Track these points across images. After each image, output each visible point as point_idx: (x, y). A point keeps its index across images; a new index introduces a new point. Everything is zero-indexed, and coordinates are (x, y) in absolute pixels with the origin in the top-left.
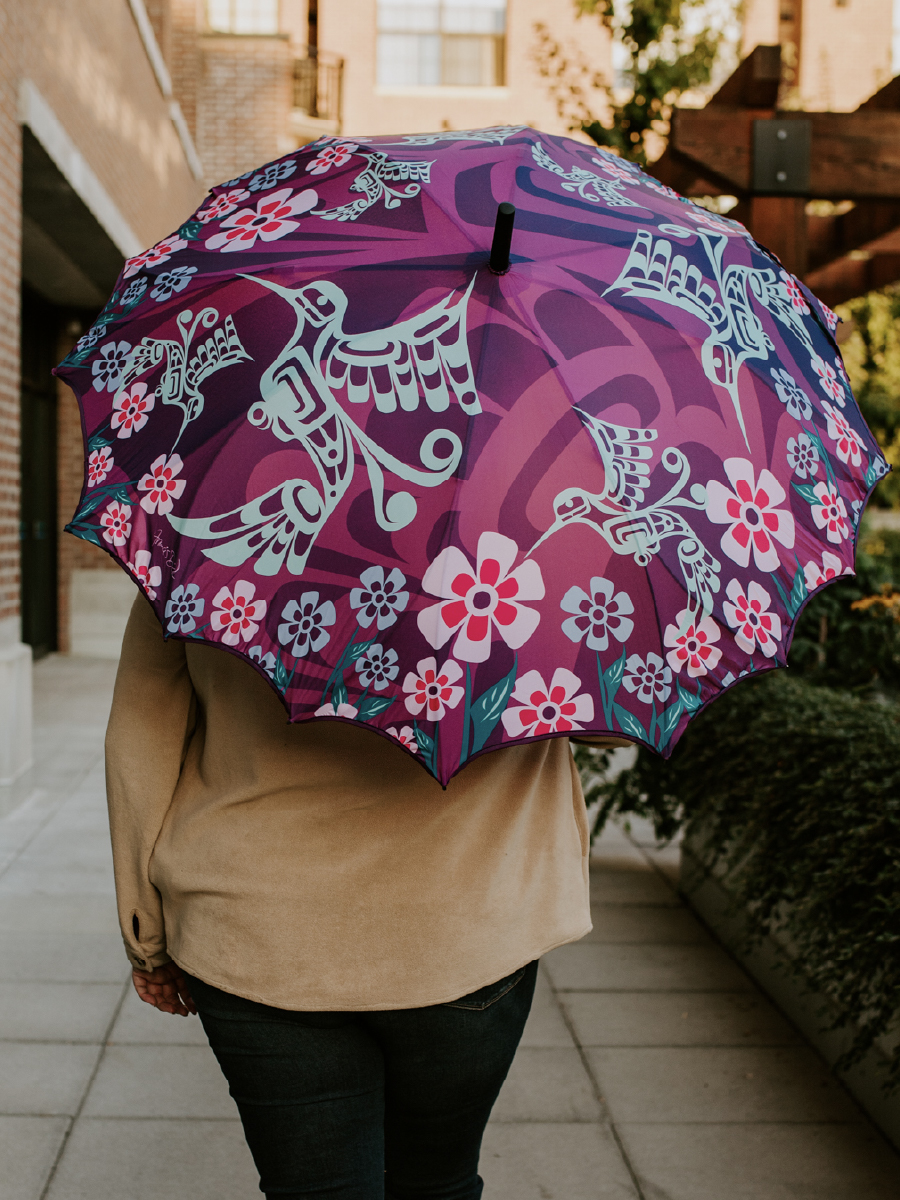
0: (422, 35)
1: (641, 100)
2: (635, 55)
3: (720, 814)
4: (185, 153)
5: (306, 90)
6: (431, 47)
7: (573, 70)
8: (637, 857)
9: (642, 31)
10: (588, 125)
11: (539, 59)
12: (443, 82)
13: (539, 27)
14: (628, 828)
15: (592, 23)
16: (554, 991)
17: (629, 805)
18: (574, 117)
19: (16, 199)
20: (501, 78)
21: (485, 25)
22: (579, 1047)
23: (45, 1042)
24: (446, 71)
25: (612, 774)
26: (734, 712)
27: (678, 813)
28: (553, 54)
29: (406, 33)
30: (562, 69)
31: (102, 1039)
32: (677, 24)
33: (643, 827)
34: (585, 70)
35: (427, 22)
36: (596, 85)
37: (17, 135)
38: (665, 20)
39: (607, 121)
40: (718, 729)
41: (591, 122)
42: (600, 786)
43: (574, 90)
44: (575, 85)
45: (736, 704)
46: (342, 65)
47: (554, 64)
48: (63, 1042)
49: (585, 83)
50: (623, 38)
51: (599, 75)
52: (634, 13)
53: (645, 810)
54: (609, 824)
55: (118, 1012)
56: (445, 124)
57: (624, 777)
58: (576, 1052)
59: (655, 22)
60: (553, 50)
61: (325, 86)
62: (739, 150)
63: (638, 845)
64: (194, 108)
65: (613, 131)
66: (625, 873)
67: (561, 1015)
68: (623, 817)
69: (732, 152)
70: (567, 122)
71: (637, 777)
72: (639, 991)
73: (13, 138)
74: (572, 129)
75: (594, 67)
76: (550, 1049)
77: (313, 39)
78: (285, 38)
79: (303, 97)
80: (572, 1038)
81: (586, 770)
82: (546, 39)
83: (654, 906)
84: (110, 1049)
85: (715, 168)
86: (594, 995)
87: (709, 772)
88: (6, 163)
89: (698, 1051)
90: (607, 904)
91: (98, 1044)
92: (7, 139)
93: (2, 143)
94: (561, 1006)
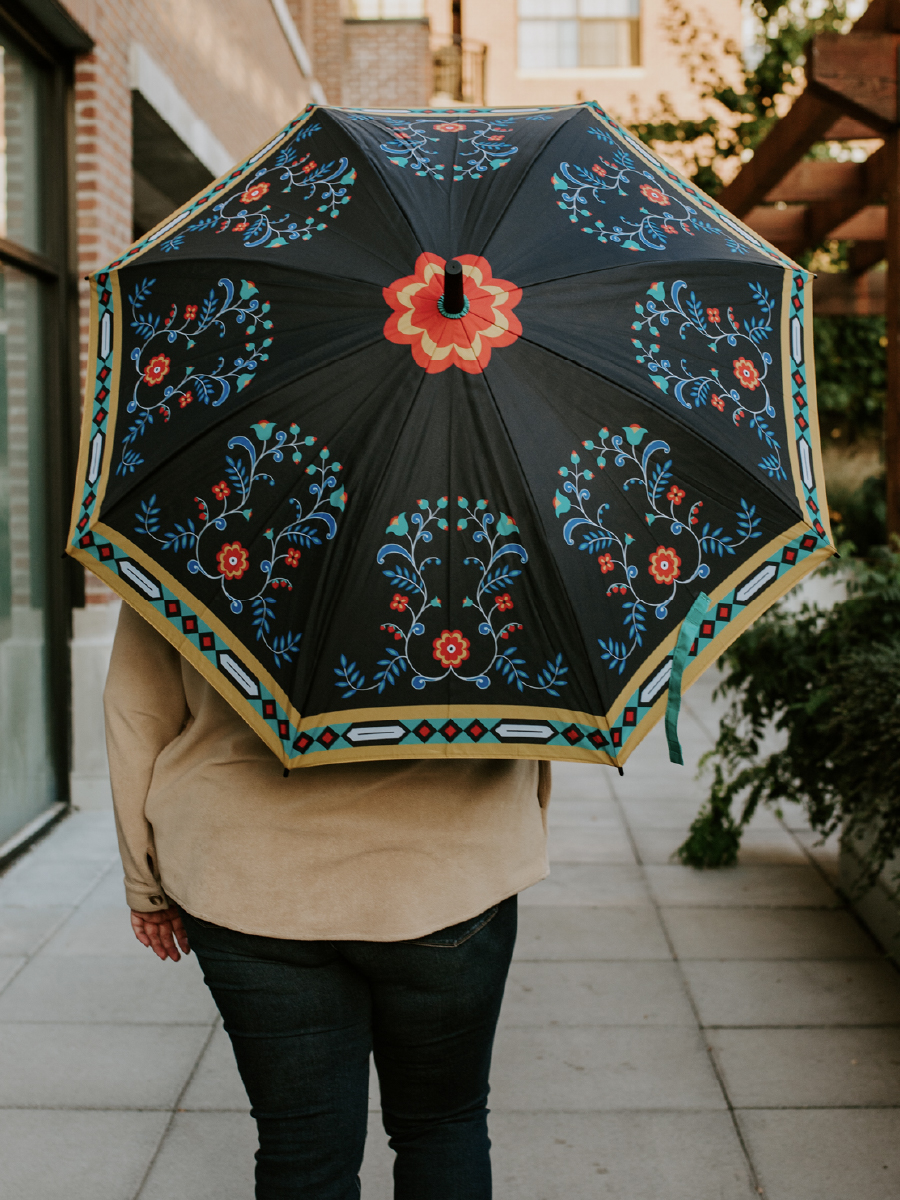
0: (561, 20)
1: (772, 62)
2: (765, 20)
3: (886, 816)
5: (451, 76)
6: (570, 32)
7: (704, 37)
8: (790, 846)
10: (720, 91)
11: (669, 28)
12: (582, 62)
14: (779, 814)
16: (701, 1028)
17: (780, 790)
18: (706, 84)
19: (128, 166)
20: (636, 59)
21: (620, 9)
22: (731, 1108)
23: (107, 1109)
24: (585, 55)
25: (761, 759)
28: (683, 23)
29: (547, 19)
30: (693, 37)
31: (172, 1105)
33: (796, 812)
34: (716, 36)
35: (566, 10)
36: (728, 52)
37: (128, 101)
39: (740, 89)
40: (882, 719)
41: (724, 87)
42: (749, 770)
43: (704, 57)
44: (707, 52)
46: (485, 51)
47: (686, 32)
48: (128, 1109)
49: (716, 49)
50: (752, 5)
51: (729, 42)
53: (798, 796)
54: (761, 809)
55: (197, 1065)
56: (579, 96)
57: (774, 761)
58: (729, 1115)
60: (684, 19)
61: (469, 71)
62: (883, 80)
63: (791, 831)
65: (745, 96)
66: (777, 866)
67: (709, 1063)
68: (774, 805)
69: (876, 83)
70: (699, 89)
71: (788, 760)
72: (799, 1027)
73: (121, 102)
74: (704, 96)
75: (724, 34)
76: (697, 1112)
77: (457, 28)
78: (425, 23)
79: (449, 83)
80: (722, 1095)
81: (732, 755)
82: (676, 8)
83: (811, 908)
84: (181, 1118)
85: (859, 100)
86: (747, 1033)
87: (872, 769)
88: (112, 126)
89: (873, 1112)
90: (758, 907)
91: (167, 1111)
92: (114, 104)
93: (107, 105)
94: (710, 1050)
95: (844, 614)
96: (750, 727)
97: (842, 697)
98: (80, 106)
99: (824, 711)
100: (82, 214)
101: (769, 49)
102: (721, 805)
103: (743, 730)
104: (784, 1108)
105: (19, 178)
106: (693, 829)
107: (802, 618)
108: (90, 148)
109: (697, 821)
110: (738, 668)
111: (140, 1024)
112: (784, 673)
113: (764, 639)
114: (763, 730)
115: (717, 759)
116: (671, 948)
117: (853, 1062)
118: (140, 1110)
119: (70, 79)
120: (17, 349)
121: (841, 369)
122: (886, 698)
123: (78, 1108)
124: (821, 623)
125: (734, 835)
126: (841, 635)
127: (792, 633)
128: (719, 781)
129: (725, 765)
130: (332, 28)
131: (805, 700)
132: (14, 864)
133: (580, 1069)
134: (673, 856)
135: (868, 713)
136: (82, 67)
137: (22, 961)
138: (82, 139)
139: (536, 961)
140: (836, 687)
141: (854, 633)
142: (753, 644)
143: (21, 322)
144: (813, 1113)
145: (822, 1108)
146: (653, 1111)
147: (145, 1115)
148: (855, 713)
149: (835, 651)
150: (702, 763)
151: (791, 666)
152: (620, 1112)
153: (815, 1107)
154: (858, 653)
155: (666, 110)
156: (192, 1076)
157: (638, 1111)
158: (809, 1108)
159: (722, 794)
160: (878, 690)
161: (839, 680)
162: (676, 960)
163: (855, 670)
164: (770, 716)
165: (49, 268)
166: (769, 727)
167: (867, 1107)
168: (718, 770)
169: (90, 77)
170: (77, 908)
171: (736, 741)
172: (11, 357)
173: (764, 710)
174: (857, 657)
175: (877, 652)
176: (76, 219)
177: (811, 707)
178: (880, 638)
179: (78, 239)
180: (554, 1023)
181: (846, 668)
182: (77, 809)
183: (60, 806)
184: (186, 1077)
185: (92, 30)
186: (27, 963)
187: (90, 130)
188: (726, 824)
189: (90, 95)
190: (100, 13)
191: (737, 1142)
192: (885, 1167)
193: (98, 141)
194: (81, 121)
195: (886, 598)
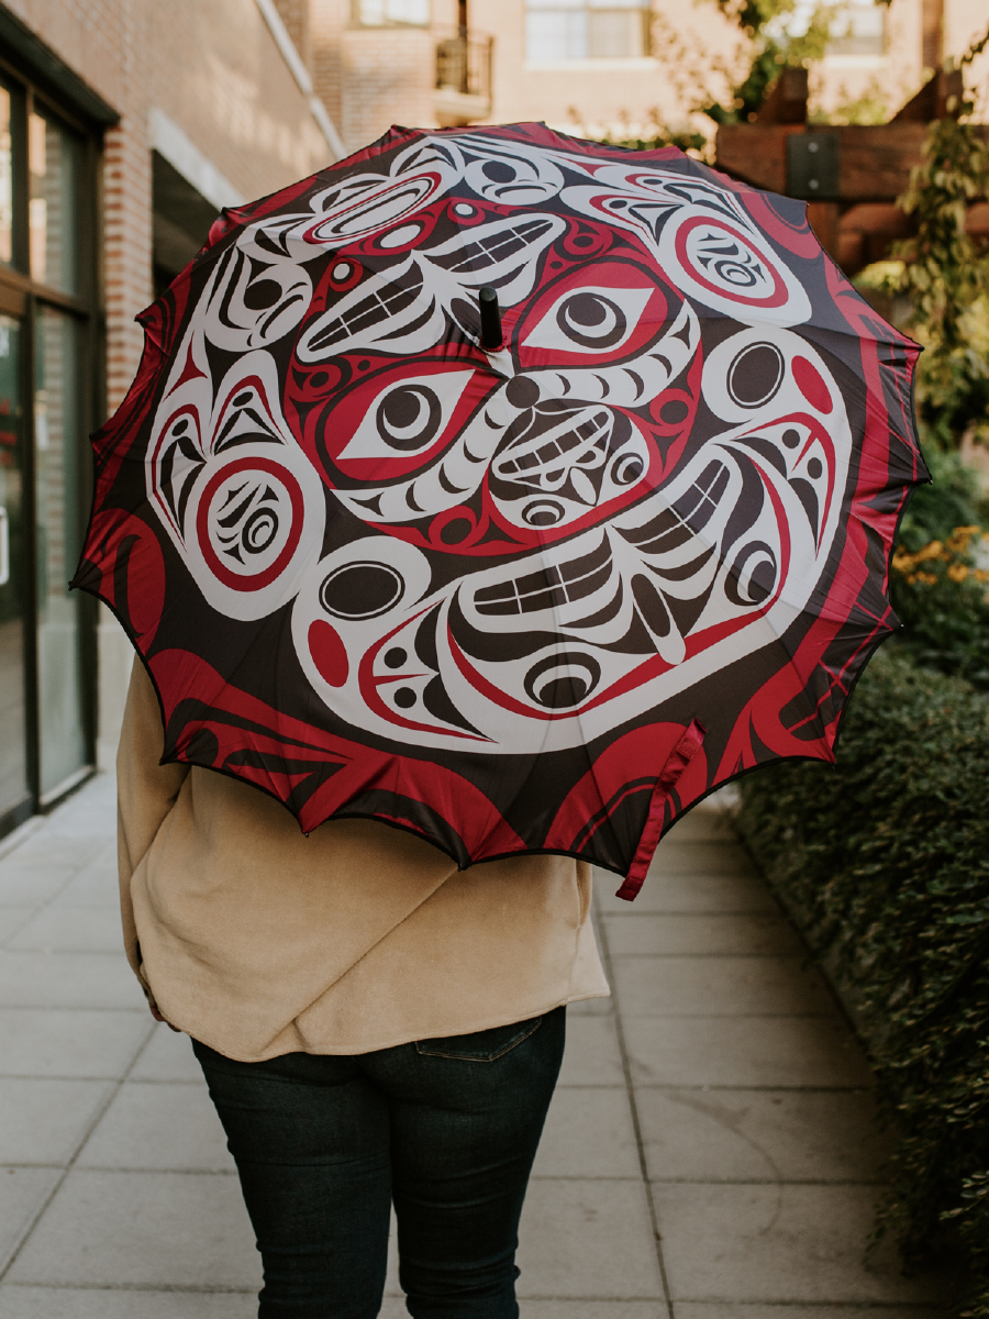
0: (570, 10)
4: (328, 144)
5: (456, 68)
6: (579, 21)
7: (692, 55)
10: (709, 108)
12: (591, 55)
18: (694, 100)
20: (649, 49)
24: (594, 45)
28: (671, 42)
29: (554, 10)
30: (681, 55)
34: (703, 54)
36: (715, 69)
37: (147, 159)
41: (712, 104)
43: (693, 74)
44: (694, 69)
46: (491, 43)
47: (673, 50)
49: (704, 65)
51: (717, 58)
60: (672, 37)
61: (476, 63)
64: (339, 97)
70: (687, 105)
73: (142, 162)
74: (692, 111)
75: (712, 51)
77: (463, 19)
79: (454, 75)
88: (134, 185)
92: (137, 163)
93: (132, 167)
98: (109, 169)
100: (110, 262)
108: (117, 207)
119: (101, 146)
136: (111, 137)
138: (111, 199)
169: (117, 145)
176: (105, 266)
182: (101, 772)
183: (86, 769)
185: (119, 105)
187: (118, 191)
189: (117, 160)
190: (126, 90)
194: (109, 183)
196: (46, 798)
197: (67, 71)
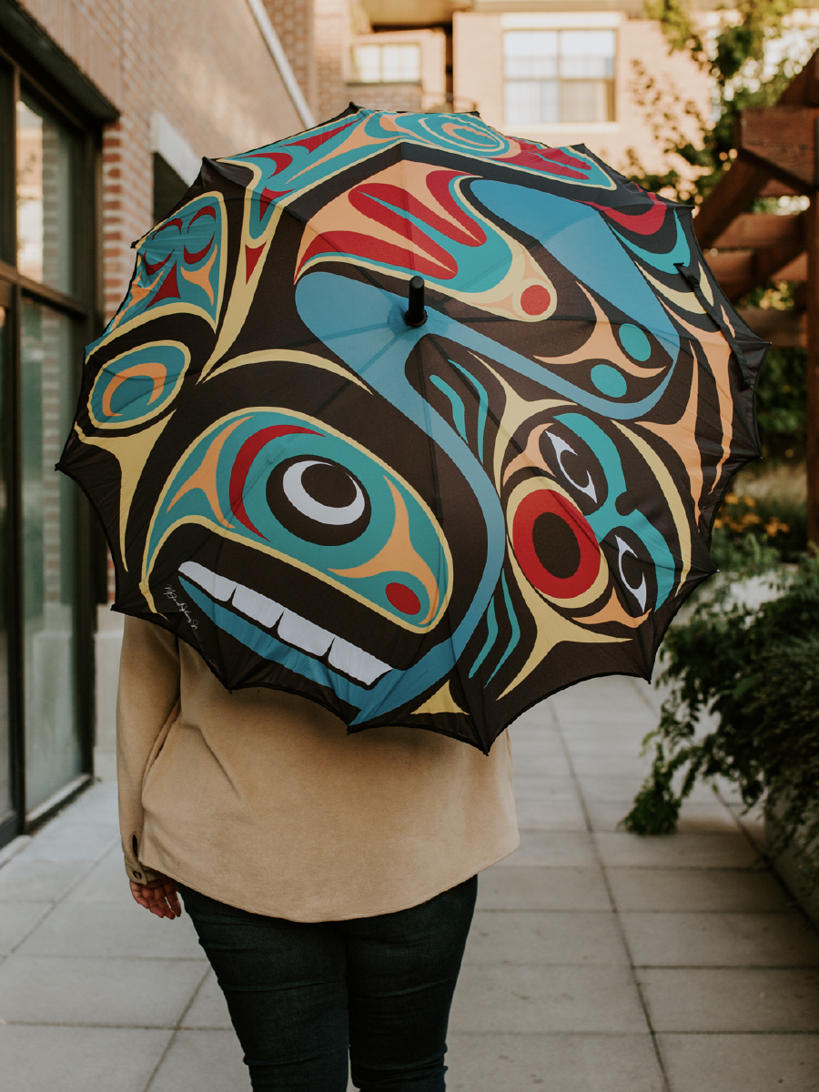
0: (543, 81)
1: (728, 121)
2: (722, 83)
3: (797, 786)
6: (551, 91)
7: (667, 99)
8: (726, 817)
9: (727, 64)
10: (682, 147)
11: (636, 91)
12: (561, 119)
13: (636, 63)
14: (715, 788)
15: (683, 58)
16: (633, 967)
17: (715, 767)
18: (669, 141)
19: (149, 219)
20: (612, 115)
21: (598, 70)
22: (653, 1033)
23: (119, 1027)
24: (564, 112)
25: (698, 739)
26: (809, 685)
27: (761, 777)
28: (648, 87)
29: (530, 80)
30: (657, 99)
31: (175, 1024)
32: (758, 56)
33: (730, 787)
34: (677, 99)
35: (547, 70)
36: (688, 112)
37: (149, 162)
38: (747, 51)
39: (699, 146)
40: (793, 702)
41: (684, 144)
42: (687, 749)
43: (666, 116)
44: (669, 112)
45: (810, 678)
46: (475, 108)
47: (651, 95)
48: (136, 1027)
49: (678, 110)
50: (711, 71)
51: (690, 103)
52: (719, 48)
53: (731, 772)
54: (699, 784)
55: (197, 992)
57: (710, 741)
58: (650, 1037)
59: (738, 55)
60: (649, 83)
62: (803, 147)
63: (727, 805)
65: (704, 151)
66: (712, 834)
67: (637, 995)
68: (711, 779)
69: (797, 150)
70: (662, 145)
71: (721, 740)
72: (718, 968)
73: (143, 164)
74: (667, 151)
75: (686, 96)
76: (623, 1035)
77: (450, 88)
78: (419, 84)
80: (646, 1022)
81: (672, 735)
82: (642, 73)
83: (738, 870)
84: (181, 1035)
85: (781, 164)
86: (673, 972)
87: (785, 745)
88: (135, 186)
89: (775, 1037)
90: (692, 869)
91: (170, 1029)
92: (137, 165)
93: (132, 167)
94: (638, 985)
95: (770, 614)
96: (687, 711)
97: (763, 684)
98: (107, 167)
99: (748, 697)
100: (108, 261)
101: (726, 111)
102: (662, 779)
103: (682, 714)
104: (698, 1033)
105: (54, 229)
106: (638, 800)
107: (732, 616)
108: (115, 205)
109: (641, 794)
110: (677, 660)
111: (148, 959)
112: (715, 663)
113: (700, 633)
114: (698, 715)
115: (658, 739)
116: (612, 901)
117: (762, 995)
118: (147, 1028)
119: (99, 144)
120: (51, 377)
121: (790, 396)
122: (798, 684)
123: (95, 1026)
124: (749, 621)
125: (674, 807)
126: (765, 631)
127: (723, 628)
128: (661, 758)
129: (666, 744)
130: (335, 90)
131: (732, 687)
132: (45, 825)
133: (525, 998)
134: (620, 824)
135: (784, 697)
136: (109, 134)
137: (49, 906)
138: (109, 197)
139: (493, 911)
140: (760, 675)
141: (777, 629)
142: (688, 638)
143: (55, 355)
144: (722, 1037)
145: (731, 1033)
146: (586, 1034)
147: (151, 1032)
148: (773, 698)
149: (760, 644)
150: (645, 742)
151: (722, 658)
152: (558, 1034)
153: (725, 1032)
154: (778, 646)
155: (632, 164)
156: (192, 1001)
157: (572, 1034)
158: (720, 1033)
159: (664, 770)
160: (792, 678)
161: (761, 669)
162: (615, 911)
163: (774, 661)
164: (705, 701)
165: (79, 308)
166: (703, 712)
167: (770, 1032)
168: (660, 748)
169: (116, 143)
170: (97, 863)
171: (676, 723)
172: (46, 385)
173: (700, 697)
174: (776, 650)
175: (792, 645)
176: (104, 266)
177: (737, 693)
178: (798, 634)
179: (104, 283)
180: (505, 962)
181: (766, 659)
182: (99, 780)
183: (84, 778)
184: (187, 1002)
185: (118, 102)
186: (53, 908)
187: (116, 189)
188: (666, 797)
189: (116, 158)
190: (125, 87)
191: (655, 1059)
192: (781, 1081)
193: (124, 199)
194: (108, 182)
195: (803, 597)
196: (32, 816)
197: (57, 51)
